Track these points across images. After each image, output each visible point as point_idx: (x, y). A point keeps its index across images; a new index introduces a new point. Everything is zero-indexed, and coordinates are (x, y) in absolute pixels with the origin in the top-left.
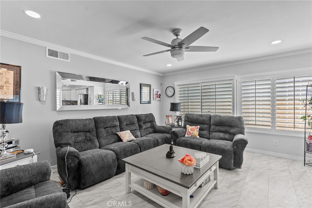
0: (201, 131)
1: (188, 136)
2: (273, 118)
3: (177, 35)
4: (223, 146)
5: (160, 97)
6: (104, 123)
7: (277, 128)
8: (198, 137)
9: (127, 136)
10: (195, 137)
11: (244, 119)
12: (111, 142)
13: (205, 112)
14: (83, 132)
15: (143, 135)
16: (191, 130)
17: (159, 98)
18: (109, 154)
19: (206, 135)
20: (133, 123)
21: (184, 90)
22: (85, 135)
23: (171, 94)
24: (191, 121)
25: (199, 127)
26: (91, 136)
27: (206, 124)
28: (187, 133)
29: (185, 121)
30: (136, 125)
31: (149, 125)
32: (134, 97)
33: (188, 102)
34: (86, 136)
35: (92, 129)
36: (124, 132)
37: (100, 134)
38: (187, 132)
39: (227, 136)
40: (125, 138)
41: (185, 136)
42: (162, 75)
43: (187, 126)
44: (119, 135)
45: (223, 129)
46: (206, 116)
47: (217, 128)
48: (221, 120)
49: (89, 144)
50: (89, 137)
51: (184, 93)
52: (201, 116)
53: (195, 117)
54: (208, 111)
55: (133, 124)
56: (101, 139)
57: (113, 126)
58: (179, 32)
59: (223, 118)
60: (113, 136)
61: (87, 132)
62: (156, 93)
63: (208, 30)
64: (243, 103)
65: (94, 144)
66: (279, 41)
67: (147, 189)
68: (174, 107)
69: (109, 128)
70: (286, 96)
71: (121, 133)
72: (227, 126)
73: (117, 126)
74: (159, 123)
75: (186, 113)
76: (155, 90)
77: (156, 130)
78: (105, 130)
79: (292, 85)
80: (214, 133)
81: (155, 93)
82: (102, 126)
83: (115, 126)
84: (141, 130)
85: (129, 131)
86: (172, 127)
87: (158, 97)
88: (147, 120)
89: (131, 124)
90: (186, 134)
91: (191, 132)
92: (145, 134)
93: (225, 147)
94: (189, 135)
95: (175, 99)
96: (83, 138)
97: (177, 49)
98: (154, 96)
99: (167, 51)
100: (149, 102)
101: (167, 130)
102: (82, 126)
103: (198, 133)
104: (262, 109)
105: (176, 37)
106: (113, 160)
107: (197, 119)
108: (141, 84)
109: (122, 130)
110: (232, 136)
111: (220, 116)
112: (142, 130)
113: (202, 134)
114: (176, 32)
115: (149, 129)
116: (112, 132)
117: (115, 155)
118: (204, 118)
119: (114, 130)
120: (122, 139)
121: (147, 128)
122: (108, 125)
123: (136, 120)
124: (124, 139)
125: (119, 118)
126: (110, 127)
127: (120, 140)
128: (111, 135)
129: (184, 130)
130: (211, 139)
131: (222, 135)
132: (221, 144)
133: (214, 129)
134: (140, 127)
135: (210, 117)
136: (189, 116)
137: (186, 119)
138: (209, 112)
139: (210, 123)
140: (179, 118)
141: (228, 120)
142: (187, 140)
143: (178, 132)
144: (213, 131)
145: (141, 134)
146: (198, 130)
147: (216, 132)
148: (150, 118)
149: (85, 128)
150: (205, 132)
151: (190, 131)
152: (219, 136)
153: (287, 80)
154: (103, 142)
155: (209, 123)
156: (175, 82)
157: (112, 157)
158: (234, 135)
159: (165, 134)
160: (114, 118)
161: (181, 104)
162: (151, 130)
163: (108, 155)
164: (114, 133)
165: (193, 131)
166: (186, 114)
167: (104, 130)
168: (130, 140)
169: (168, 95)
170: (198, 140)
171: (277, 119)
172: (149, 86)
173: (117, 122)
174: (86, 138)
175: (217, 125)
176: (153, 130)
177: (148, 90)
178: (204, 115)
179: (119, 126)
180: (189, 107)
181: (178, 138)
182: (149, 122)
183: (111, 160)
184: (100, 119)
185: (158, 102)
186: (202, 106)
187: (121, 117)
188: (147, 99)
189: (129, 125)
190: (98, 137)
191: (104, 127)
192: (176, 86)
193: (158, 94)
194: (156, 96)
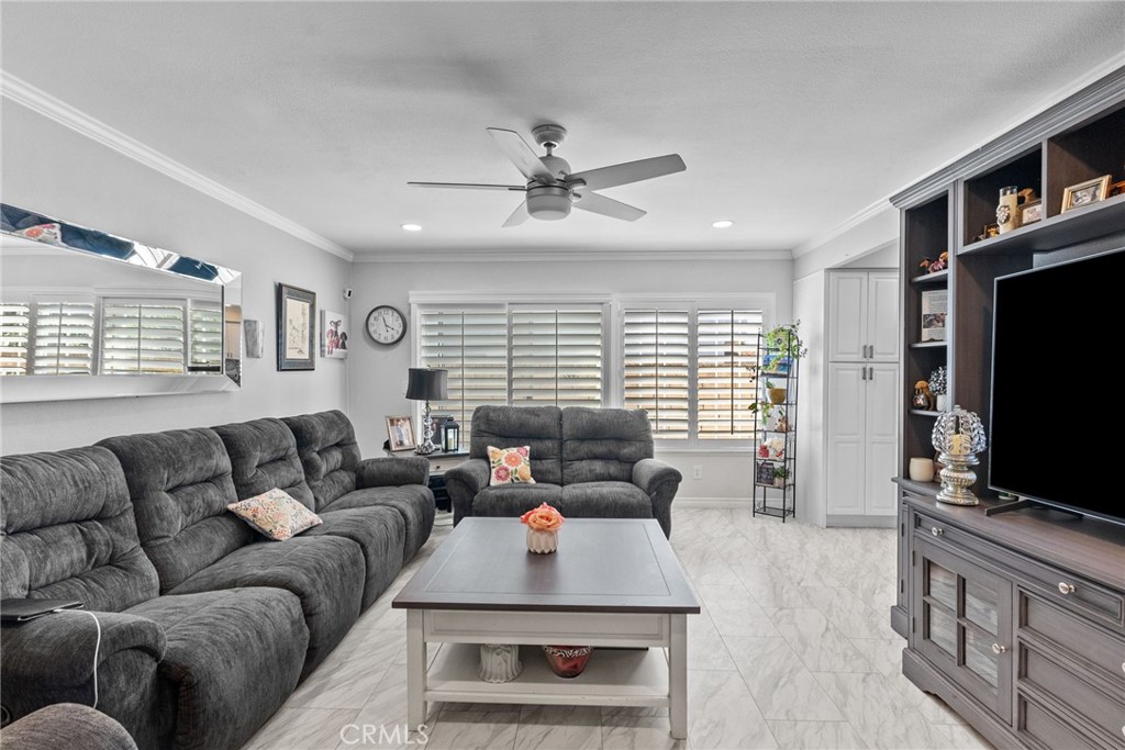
0: (534, 462)
1: (501, 482)
2: (693, 411)
3: (549, 145)
4: (623, 497)
5: (344, 347)
6: (169, 464)
7: (701, 436)
8: (532, 481)
9: (281, 512)
10: (526, 485)
11: (650, 415)
12: (215, 553)
13: (520, 402)
14: (70, 522)
15: (322, 502)
16: (509, 459)
17: (342, 350)
18: (273, 604)
19: (553, 474)
20: (282, 453)
21: (440, 325)
22: (79, 537)
23: (389, 335)
24: (495, 428)
25: (528, 448)
26: (116, 536)
27: (549, 438)
28: (498, 472)
29: (477, 433)
30: (296, 465)
31: (336, 457)
32: (255, 342)
33: (462, 367)
34: (90, 545)
35: (121, 499)
36: (264, 498)
37: (157, 521)
38: (493, 471)
39: (613, 468)
40: (281, 523)
41: (492, 484)
42: (350, 258)
43: (491, 449)
44: (248, 514)
45: (600, 448)
46: (545, 411)
47: (585, 448)
48: (596, 421)
49: (115, 581)
50: (107, 544)
51: (440, 335)
53: (514, 417)
54: (525, 396)
55: (282, 459)
56: (164, 548)
57: (210, 474)
58: (558, 137)
59: (599, 415)
60: (215, 522)
61: (88, 519)
62: (334, 329)
64: (626, 372)
65: (138, 578)
66: (729, 224)
67: (508, 680)
68: (423, 384)
69: (190, 489)
70: (713, 356)
71: (253, 502)
73: (221, 475)
74: (369, 450)
75: (474, 406)
76: (331, 317)
77: (366, 478)
78: (176, 499)
79: (728, 329)
80: (577, 465)
81: (329, 327)
82: (161, 482)
83: (215, 478)
84: (314, 483)
85: (277, 493)
86: (430, 458)
87: (337, 347)
88: (333, 438)
89: (273, 461)
90: (493, 475)
91: (511, 468)
92: (329, 496)
93: (631, 499)
94: (503, 480)
95: (409, 355)
96: (75, 555)
97: (557, 191)
98: (327, 341)
99: (512, 188)
100: (307, 366)
101: (414, 470)
102: (73, 490)
103: (529, 468)
104: (670, 388)
105: (542, 151)
106: (292, 623)
107: (521, 425)
108: (279, 289)
109: (246, 490)
110: (627, 467)
111: (589, 412)
112: (319, 483)
113: (540, 472)
114: (548, 133)
115: (337, 474)
116: (209, 505)
117: (296, 599)
118: (543, 419)
119: (212, 493)
120: (267, 528)
121: (331, 472)
122: (189, 476)
123: (292, 440)
124: (279, 528)
125: (231, 440)
126: (192, 484)
127: (252, 535)
128: (206, 521)
129: (483, 463)
130: (569, 483)
131: (598, 466)
132: (616, 492)
133: (574, 452)
134: (310, 468)
135: (561, 415)
136: (491, 414)
137: (483, 427)
138: (529, 399)
139: (562, 435)
140: (443, 424)
141: (615, 421)
142: (512, 496)
143: (473, 474)
144: (572, 457)
145: (316, 499)
146: (527, 458)
147: (582, 460)
148: (337, 431)
149: (87, 501)
150: (549, 465)
151: (505, 465)
152: (591, 471)
153: (716, 319)
154: (185, 559)
155: (558, 435)
156: (411, 293)
157: (289, 610)
158: (632, 461)
159: (415, 487)
160: (198, 441)
161: (451, 374)
162: (346, 478)
163: (273, 608)
164: (216, 507)
165: (511, 464)
166: (478, 410)
167: (171, 502)
168: (302, 530)
169: (375, 336)
170: (535, 491)
171: (699, 413)
172: (308, 296)
173: (223, 454)
174: (90, 555)
175: (582, 439)
176: (354, 476)
177: (303, 314)
178: (540, 409)
179: (233, 472)
180: (467, 384)
181: (476, 493)
182: (338, 445)
183: (288, 626)
184: (144, 445)
185: (336, 366)
186: (510, 382)
187: (236, 432)
188: (301, 351)
189: (270, 466)
190: (146, 538)
191: (170, 485)
192: (413, 307)
193: (339, 334)
194: (331, 342)
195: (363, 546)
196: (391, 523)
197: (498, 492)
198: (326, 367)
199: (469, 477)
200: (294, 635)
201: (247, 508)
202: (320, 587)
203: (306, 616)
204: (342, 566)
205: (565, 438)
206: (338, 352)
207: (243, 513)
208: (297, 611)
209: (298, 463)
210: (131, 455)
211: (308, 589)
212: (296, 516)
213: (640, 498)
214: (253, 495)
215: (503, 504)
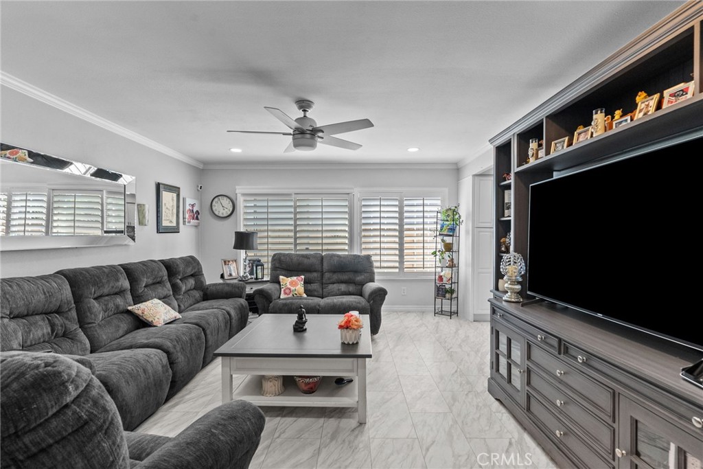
0: (306, 285)
1: (286, 296)
2: (401, 256)
3: (305, 111)
4: (354, 304)
5: (197, 219)
6: (95, 284)
7: (406, 270)
8: (305, 296)
9: (158, 311)
10: (301, 298)
11: (373, 258)
12: (121, 332)
13: (301, 251)
14: (42, 313)
15: (182, 307)
16: (291, 283)
17: (196, 221)
18: (152, 356)
19: (317, 292)
20: (159, 280)
21: (255, 206)
22: (47, 321)
23: (224, 212)
24: (285, 265)
25: (303, 277)
26: (67, 322)
27: (315, 271)
28: (285, 290)
29: (274, 269)
30: (167, 286)
31: (191, 282)
32: (144, 217)
33: (268, 231)
34: (52, 326)
35: (68, 303)
36: (148, 303)
37: (89, 314)
38: (282, 290)
39: (351, 288)
40: (158, 317)
41: (281, 297)
42: (201, 166)
43: (281, 277)
44: (139, 312)
45: (345, 277)
46: (314, 256)
47: (335, 277)
48: (342, 261)
50: (62, 326)
51: (255, 212)
52: (306, 257)
53: (295, 259)
54: (304, 247)
55: (158, 283)
56: (92, 329)
57: (117, 290)
58: (309, 107)
59: (344, 258)
60: (121, 316)
61: (51, 313)
62: (191, 208)
63: (373, 126)
64: (363, 234)
65: (79, 344)
66: (417, 149)
68: (243, 241)
69: (107, 298)
70: (413, 224)
71: (142, 306)
72: (349, 271)
73: (124, 291)
74: (211, 278)
75: (271, 253)
76: (189, 201)
77: (209, 294)
78: (99, 303)
79: (421, 209)
80: (331, 286)
81: (188, 207)
82: (91, 294)
83: (120, 292)
84: (177, 297)
85: (156, 301)
86: (247, 283)
87: (193, 219)
88: (189, 271)
89: (154, 284)
90: (282, 292)
91: (292, 288)
92: (186, 304)
94: (288, 295)
95: (236, 223)
96: (45, 331)
97: (308, 136)
98: (187, 216)
100: (175, 230)
102: (43, 297)
103: (303, 288)
104: (388, 242)
105: (301, 114)
106: (163, 367)
107: (299, 264)
108: (158, 186)
109: (138, 299)
110: (360, 287)
111: (338, 256)
112: (181, 297)
113: (310, 291)
114: (304, 105)
115: (192, 292)
116: (117, 307)
117: (165, 355)
118: (312, 260)
119: (119, 301)
120: (150, 320)
121: (188, 290)
122: (106, 290)
123: (165, 272)
124: (156, 319)
125: (130, 271)
126: (107, 295)
127: (141, 323)
128: (116, 316)
129: (277, 286)
130: (326, 297)
131: (343, 287)
132: (351, 301)
133: (329, 279)
134: (175, 288)
135: (322, 258)
136: (282, 258)
137: (277, 265)
139: (322, 269)
140: (256, 264)
142: (292, 304)
143: (270, 291)
144: (328, 282)
145: (179, 306)
146: (302, 283)
147: (334, 283)
148: (192, 267)
149: (50, 302)
150: (315, 286)
151: (289, 286)
152: (339, 289)
153: (415, 202)
154: (103, 335)
155: (320, 269)
156: (237, 187)
157: (161, 360)
158: (362, 284)
159: (237, 299)
160: (111, 272)
161: (260, 235)
162: (197, 294)
163: (152, 358)
164: (121, 308)
165: (293, 286)
166: (275, 255)
167: (96, 305)
168: (169, 321)
169: (217, 213)
171: (405, 257)
172: (175, 190)
173: (125, 279)
174: (53, 331)
175: (334, 272)
176: (202, 293)
177: (173, 200)
178: (311, 255)
179: (131, 289)
180: (270, 240)
181: (271, 302)
182: (192, 275)
183: (160, 368)
184: (81, 273)
185: (193, 230)
186: (296, 239)
187: (133, 267)
188: (171, 222)
189: (152, 287)
190: (83, 324)
191: (96, 295)
192: (239, 195)
193: (195, 211)
194: (190, 216)
195: (204, 330)
196: (221, 318)
197: (284, 302)
198: (186, 231)
199: (267, 293)
200: (163, 373)
201: (138, 309)
202: (178, 349)
203: (170, 364)
204: (191, 340)
205: (324, 271)
206: (194, 222)
207: (136, 312)
208: (165, 360)
209: (168, 285)
210: (74, 279)
211: (172, 350)
212: (166, 313)
213: (364, 304)
214: (142, 302)
215: (286, 308)
